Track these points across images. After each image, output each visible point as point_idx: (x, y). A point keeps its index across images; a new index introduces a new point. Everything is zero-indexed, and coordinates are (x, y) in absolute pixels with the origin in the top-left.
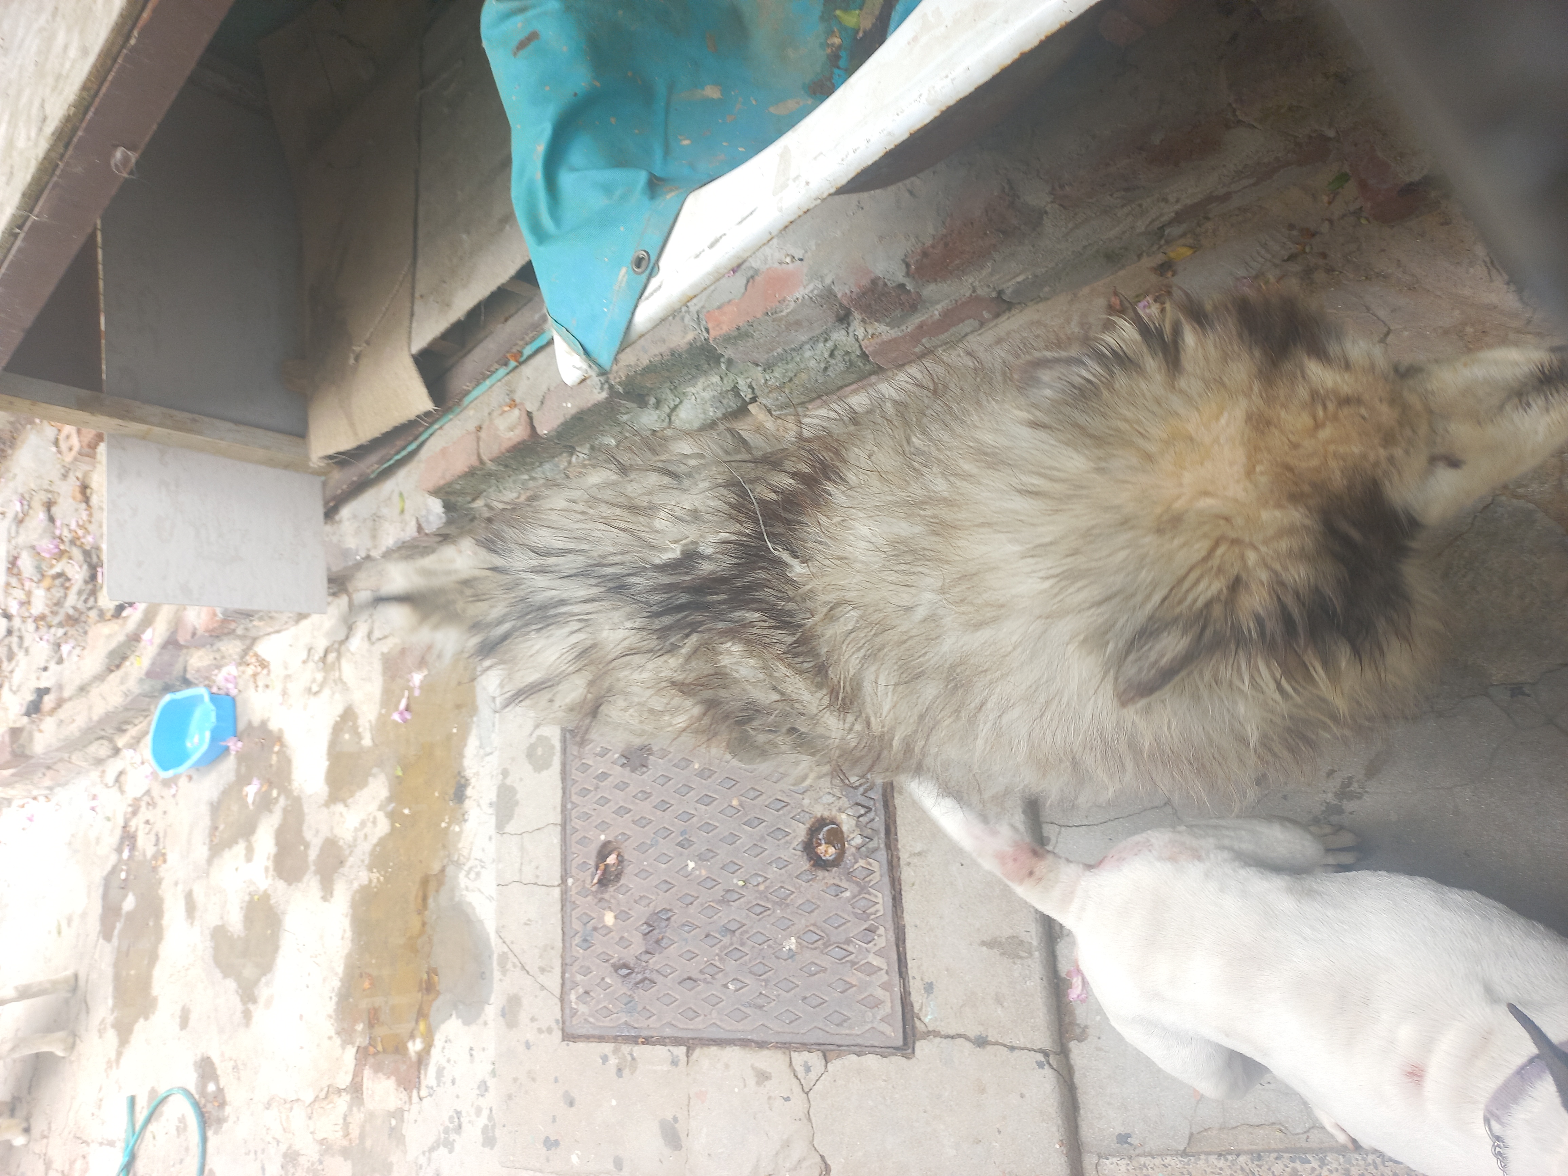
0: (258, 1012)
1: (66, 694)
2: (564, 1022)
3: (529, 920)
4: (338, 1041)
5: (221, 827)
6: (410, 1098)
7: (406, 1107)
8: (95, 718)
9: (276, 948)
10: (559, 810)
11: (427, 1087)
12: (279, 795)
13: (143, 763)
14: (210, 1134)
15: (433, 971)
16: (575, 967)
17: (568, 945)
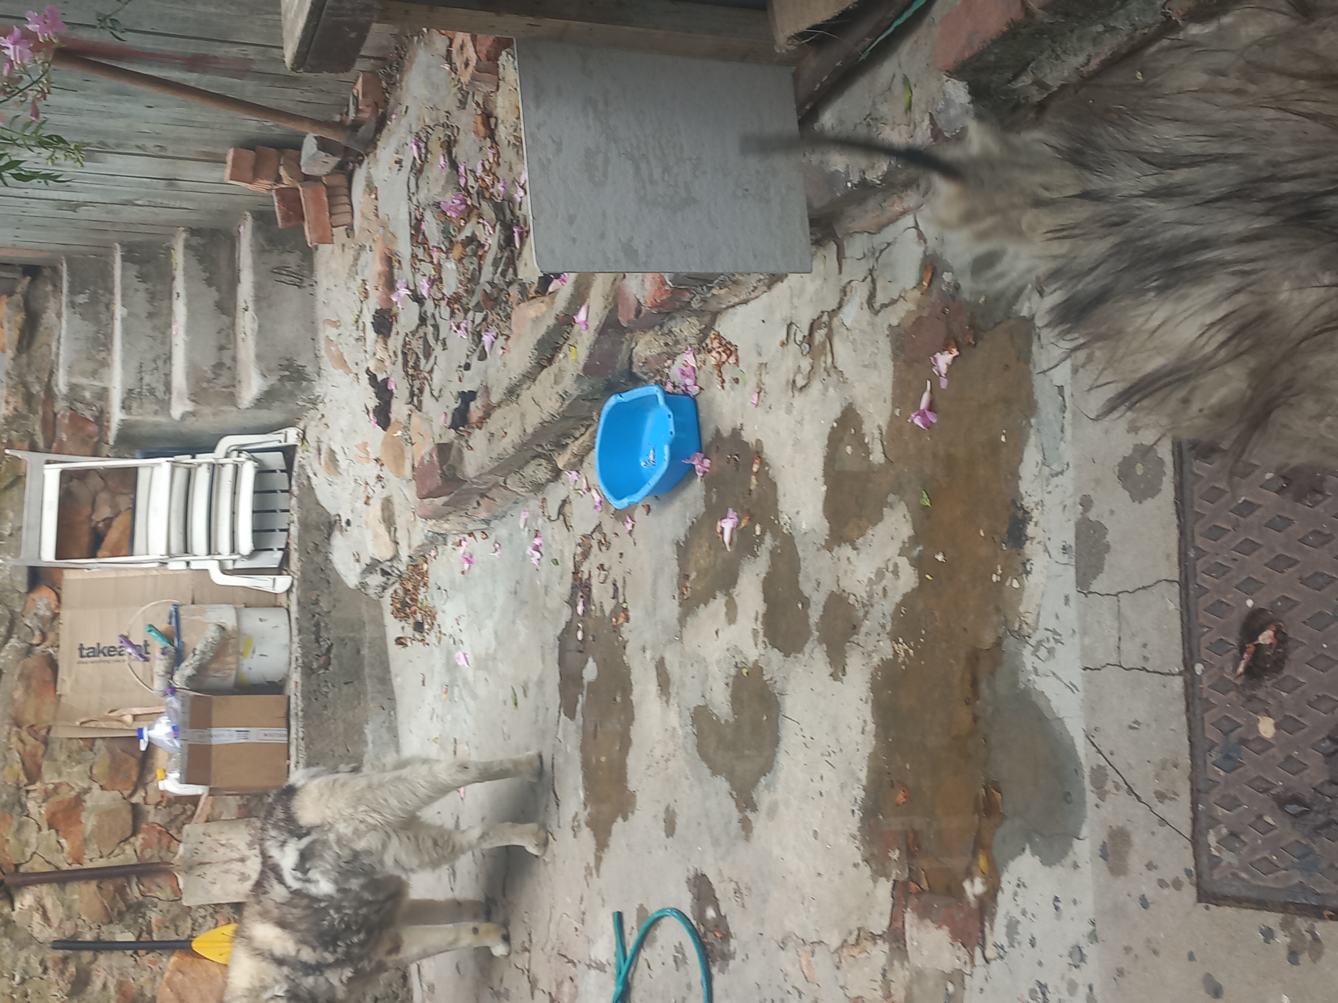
0: (759, 821)
1: (495, 398)
2: (1199, 875)
3: (1136, 722)
4: (866, 871)
5: (693, 575)
6: (972, 957)
7: (967, 970)
8: (530, 430)
9: (776, 741)
10: (1175, 559)
11: (995, 945)
12: (763, 532)
13: (589, 489)
14: (714, 970)
15: (993, 786)
16: (1214, 795)
17: (1200, 762)
